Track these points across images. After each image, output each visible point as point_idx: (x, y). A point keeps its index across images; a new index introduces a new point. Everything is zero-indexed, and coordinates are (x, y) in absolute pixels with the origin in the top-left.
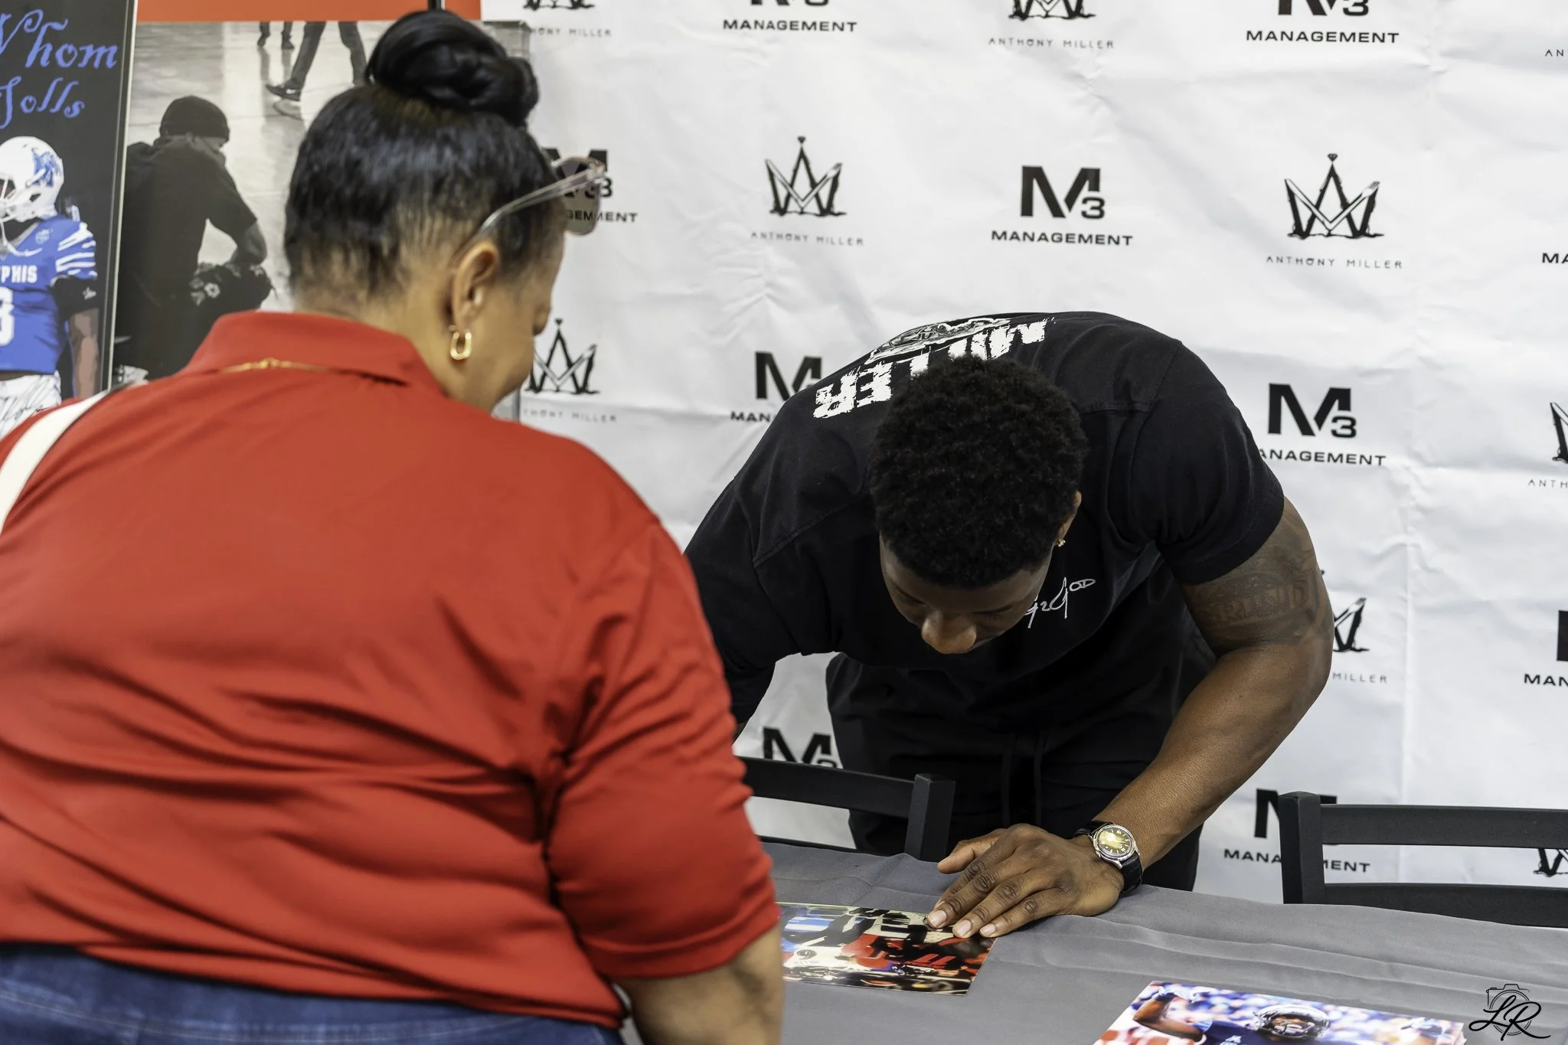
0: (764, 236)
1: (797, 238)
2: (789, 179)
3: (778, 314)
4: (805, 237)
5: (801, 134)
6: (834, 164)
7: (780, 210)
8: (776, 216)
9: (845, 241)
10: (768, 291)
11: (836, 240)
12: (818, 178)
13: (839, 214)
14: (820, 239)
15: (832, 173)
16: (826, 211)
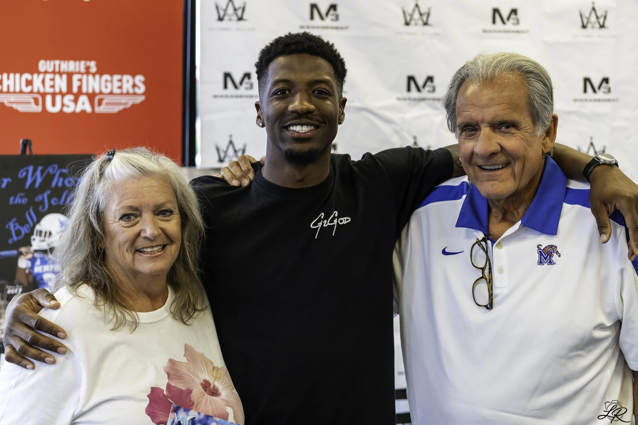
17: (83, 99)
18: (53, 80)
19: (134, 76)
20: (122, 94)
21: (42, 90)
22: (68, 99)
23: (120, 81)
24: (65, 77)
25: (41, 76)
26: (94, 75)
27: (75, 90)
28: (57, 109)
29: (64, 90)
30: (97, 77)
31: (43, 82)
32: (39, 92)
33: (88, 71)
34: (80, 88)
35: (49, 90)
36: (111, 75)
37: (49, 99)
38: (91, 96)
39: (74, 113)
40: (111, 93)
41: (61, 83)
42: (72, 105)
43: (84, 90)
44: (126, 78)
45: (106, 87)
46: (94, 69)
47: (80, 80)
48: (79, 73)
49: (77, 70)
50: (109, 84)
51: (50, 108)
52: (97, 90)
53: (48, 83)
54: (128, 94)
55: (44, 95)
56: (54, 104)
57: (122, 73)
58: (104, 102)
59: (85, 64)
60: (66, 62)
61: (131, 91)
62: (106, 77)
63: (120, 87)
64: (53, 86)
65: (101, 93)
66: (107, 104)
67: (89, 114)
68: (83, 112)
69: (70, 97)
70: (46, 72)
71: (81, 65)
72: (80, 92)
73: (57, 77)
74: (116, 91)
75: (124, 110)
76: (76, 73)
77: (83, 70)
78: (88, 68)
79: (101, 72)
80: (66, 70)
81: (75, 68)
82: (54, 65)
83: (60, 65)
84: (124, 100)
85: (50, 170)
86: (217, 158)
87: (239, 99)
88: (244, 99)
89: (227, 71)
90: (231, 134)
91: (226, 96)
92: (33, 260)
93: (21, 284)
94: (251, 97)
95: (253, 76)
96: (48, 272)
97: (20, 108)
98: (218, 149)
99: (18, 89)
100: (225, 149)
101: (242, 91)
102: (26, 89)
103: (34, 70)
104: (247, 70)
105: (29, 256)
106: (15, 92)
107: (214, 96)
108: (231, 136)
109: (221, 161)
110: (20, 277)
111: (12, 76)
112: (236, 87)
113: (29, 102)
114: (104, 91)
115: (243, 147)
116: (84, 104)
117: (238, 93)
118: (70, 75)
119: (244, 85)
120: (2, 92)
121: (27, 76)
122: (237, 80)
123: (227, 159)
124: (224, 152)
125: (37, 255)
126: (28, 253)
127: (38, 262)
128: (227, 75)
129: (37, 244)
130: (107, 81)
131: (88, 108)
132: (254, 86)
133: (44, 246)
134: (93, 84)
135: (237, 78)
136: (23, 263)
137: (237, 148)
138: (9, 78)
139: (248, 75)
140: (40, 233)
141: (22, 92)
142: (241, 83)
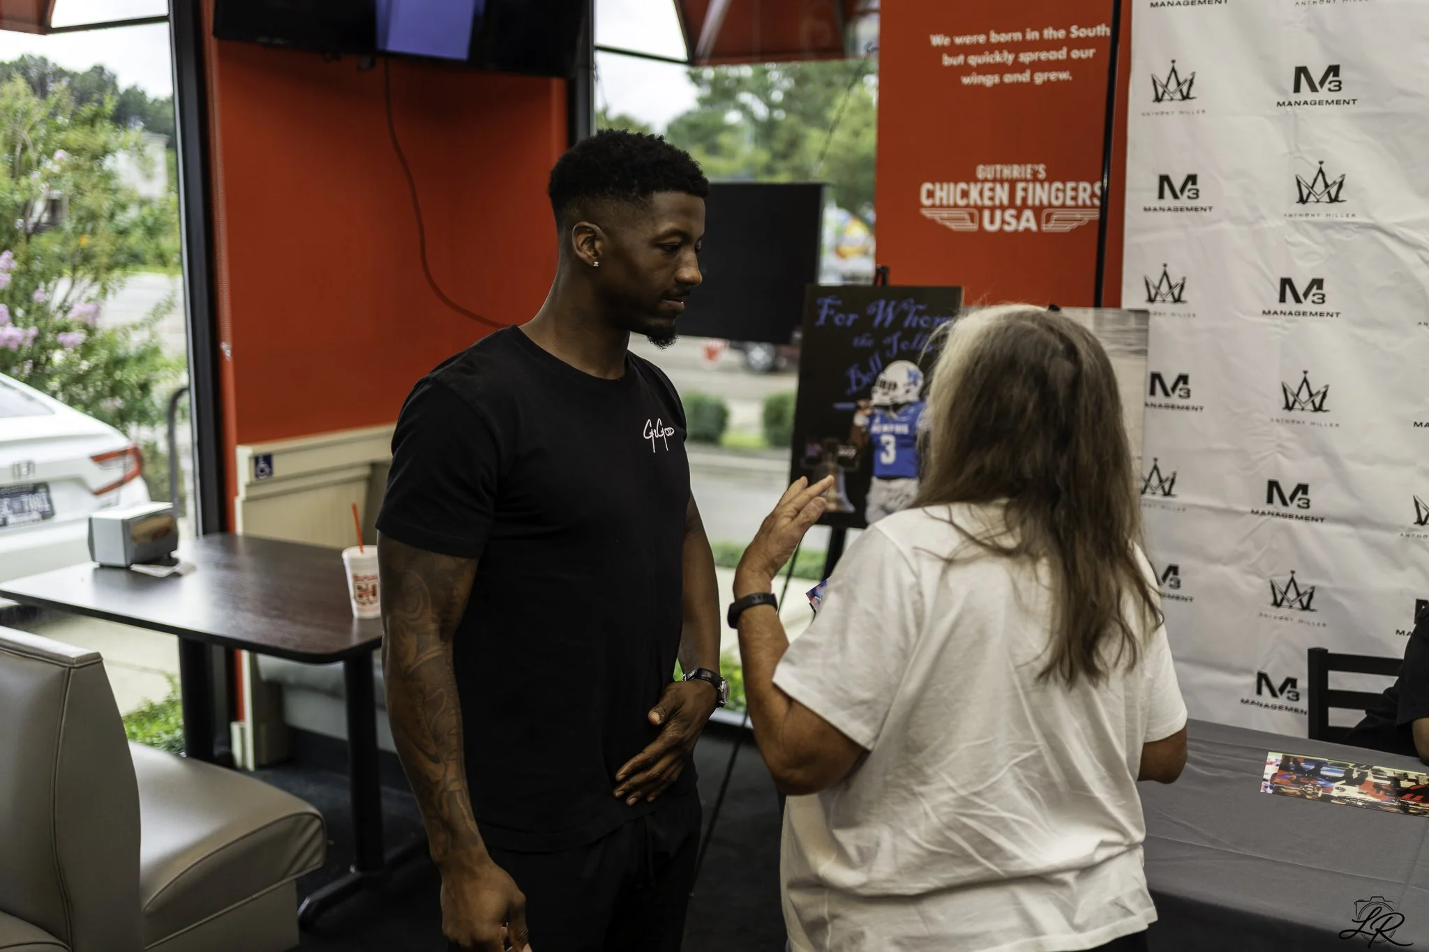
0: (1278, 421)
1: (1298, 422)
2: (1296, 392)
3: (1284, 461)
4: (1303, 423)
5: (1305, 369)
6: (1324, 385)
7: (1289, 407)
8: (1286, 411)
9: (1328, 425)
10: (1279, 449)
11: (1323, 424)
12: (1314, 392)
13: (1326, 411)
14: (1313, 423)
15: (1323, 390)
16: (1318, 409)
17: (1028, 214)
18: (992, 190)
19: (1091, 183)
20: (1077, 207)
21: (979, 202)
22: (1010, 214)
23: (1075, 189)
24: (1006, 186)
25: (979, 185)
26: (1042, 182)
27: (1018, 202)
28: (995, 227)
29: (1006, 202)
30: (1046, 185)
31: (981, 194)
32: (976, 207)
33: (1035, 179)
34: (1024, 199)
35: (987, 202)
36: (1064, 181)
37: (987, 214)
38: (1038, 210)
39: (1016, 232)
40: (1063, 206)
41: (1002, 194)
42: (1013, 221)
43: (1030, 202)
44: (1082, 185)
45: (1057, 198)
46: (1042, 175)
47: (1025, 190)
48: (1026, 180)
49: (1023, 176)
50: (1061, 195)
51: (987, 226)
52: (1045, 202)
53: (987, 194)
54: (1084, 206)
55: (980, 209)
56: (992, 221)
57: (1078, 180)
58: (1055, 217)
59: (1032, 169)
60: (1010, 168)
61: (1088, 202)
62: (1059, 185)
63: (1074, 199)
64: (992, 199)
65: (1050, 206)
66: (1056, 220)
67: (1034, 233)
68: (1027, 230)
69: (1012, 212)
70: (986, 180)
71: (1028, 170)
72: (1025, 205)
73: (998, 186)
74: (1069, 202)
76: (1021, 180)
77: (1029, 176)
78: (1035, 173)
79: (1050, 179)
80: (1010, 177)
81: (1020, 174)
82: (995, 171)
83: (1001, 171)
84: (1078, 214)
85: (905, 306)
86: (1145, 296)
87: (1179, 213)
88: (1185, 213)
89: (1164, 173)
90: (1165, 262)
91: (1162, 209)
92: (871, 417)
93: (855, 445)
94: (1196, 209)
95: (1199, 180)
96: (887, 434)
97: (953, 226)
98: (1147, 284)
99: (952, 202)
100: (1157, 284)
101: (1184, 201)
102: (962, 202)
103: (971, 178)
104: (1192, 172)
105: (868, 412)
106: (948, 206)
107: (1145, 209)
108: (1165, 265)
109: (1151, 300)
110: (855, 437)
111: (945, 186)
112: (1176, 196)
113: (964, 219)
114: (1055, 202)
115: (1180, 282)
116: (1028, 220)
117: (1177, 203)
118: (1013, 183)
119: (1186, 193)
120: (933, 206)
121: (963, 186)
122: (1177, 186)
123: (1159, 298)
124: (1154, 287)
125: (877, 411)
126: (867, 407)
127: (877, 420)
128: (1164, 179)
129: (879, 397)
130: (1058, 190)
131: (1033, 226)
132: (1200, 194)
133: (886, 400)
134: (1041, 194)
135: (1177, 184)
136: (860, 420)
137: (1173, 283)
138: (942, 189)
139: (1192, 179)
140: (883, 384)
141: (956, 206)
142: (1182, 190)
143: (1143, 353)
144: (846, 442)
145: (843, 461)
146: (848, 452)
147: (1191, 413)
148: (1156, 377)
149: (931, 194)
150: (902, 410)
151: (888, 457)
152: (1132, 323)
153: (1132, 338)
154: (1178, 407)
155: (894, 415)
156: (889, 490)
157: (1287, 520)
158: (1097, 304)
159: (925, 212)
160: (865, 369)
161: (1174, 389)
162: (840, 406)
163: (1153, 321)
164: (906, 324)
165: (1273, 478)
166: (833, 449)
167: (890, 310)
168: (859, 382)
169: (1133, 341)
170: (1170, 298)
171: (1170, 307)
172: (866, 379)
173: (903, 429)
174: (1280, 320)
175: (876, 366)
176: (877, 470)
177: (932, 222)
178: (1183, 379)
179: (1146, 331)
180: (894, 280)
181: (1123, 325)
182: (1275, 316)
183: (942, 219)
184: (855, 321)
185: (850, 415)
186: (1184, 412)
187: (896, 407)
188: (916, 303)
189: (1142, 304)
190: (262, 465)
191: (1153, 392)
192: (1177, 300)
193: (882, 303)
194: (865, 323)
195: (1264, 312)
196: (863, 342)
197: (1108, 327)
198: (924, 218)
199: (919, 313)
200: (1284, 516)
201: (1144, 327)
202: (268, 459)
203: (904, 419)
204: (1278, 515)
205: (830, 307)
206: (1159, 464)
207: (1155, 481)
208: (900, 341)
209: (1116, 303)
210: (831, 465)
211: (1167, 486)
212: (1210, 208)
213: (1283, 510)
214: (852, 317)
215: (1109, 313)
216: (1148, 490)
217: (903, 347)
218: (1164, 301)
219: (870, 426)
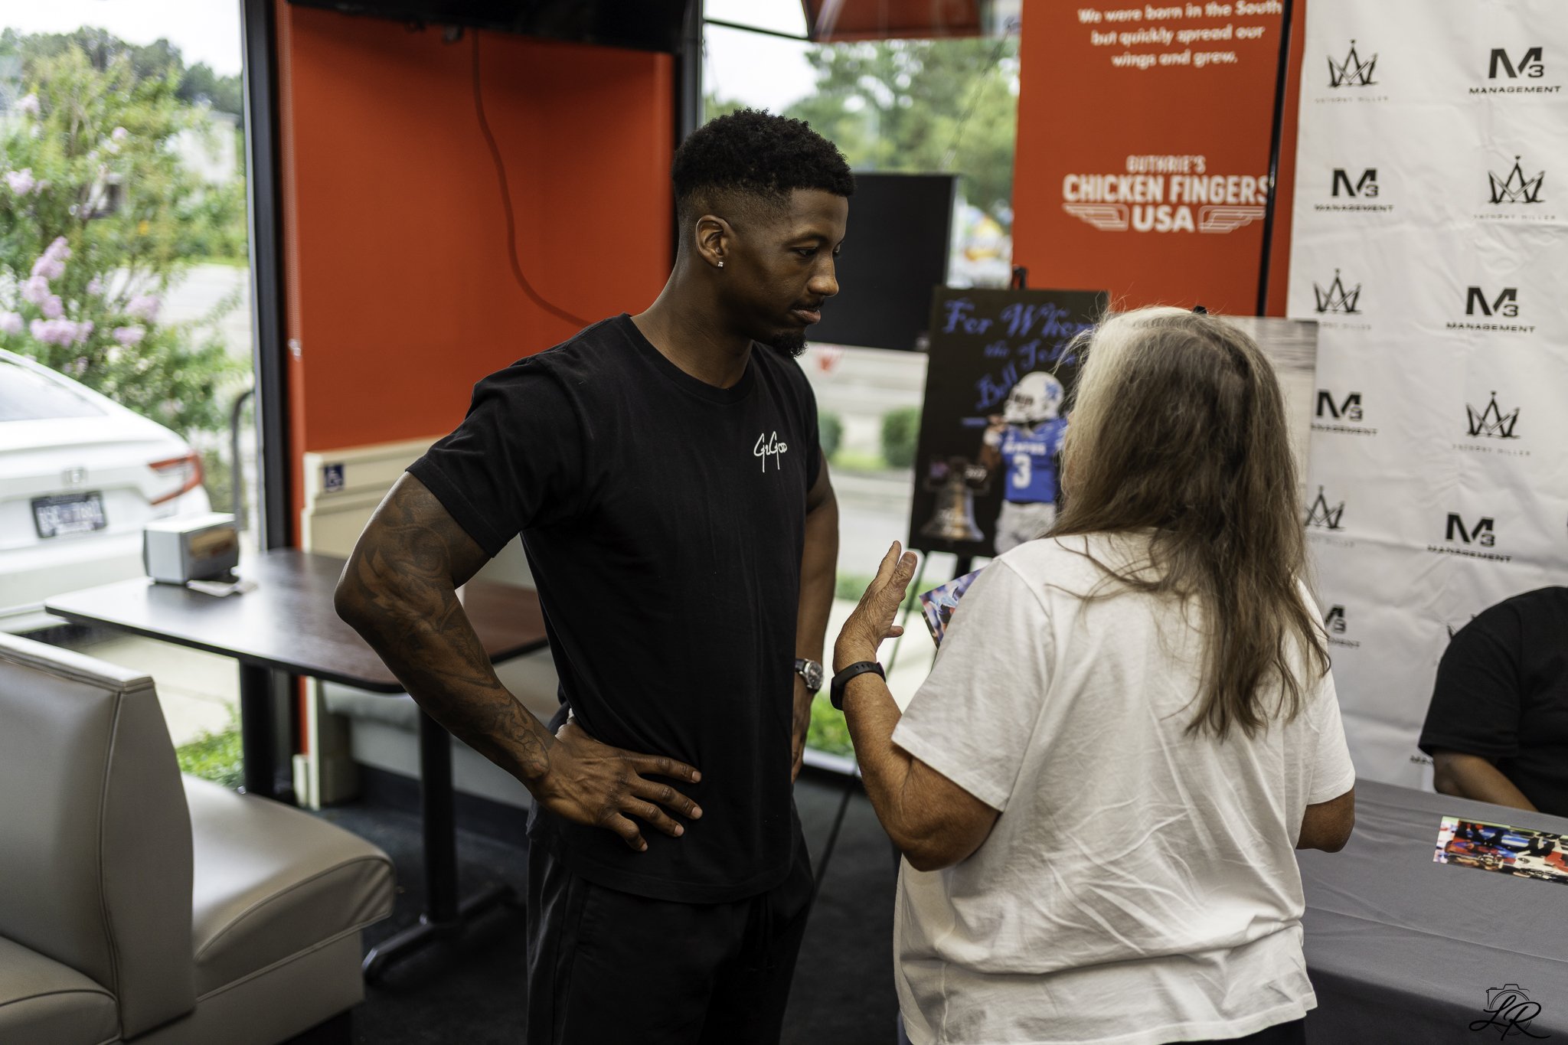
0: (1461, 447)
1: (1484, 449)
2: (1482, 415)
3: (1465, 492)
4: (1490, 449)
5: (1494, 390)
6: (1515, 408)
7: (1473, 432)
8: (1471, 437)
9: (1518, 452)
10: (1461, 479)
11: (1512, 452)
12: (1502, 415)
13: (1515, 437)
14: (1501, 451)
15: (1513, 414)
16: (1507, 435)
17: (1184, 212)
18: (1144, 184)
19: (1257, 178)
20: (1239, 204)
21: (1130, 198)
22: (1163, 212)
23: (1237, 185)
24: (1161, 180)
25: (1130, 179)
26: (1200, 176)
27: (1173, 198)
28: (1147, 226)
29: (1159, 197)
30: (1205, 180)
31: (1132, 188)
32: (1125, 202)
33: (1193, 172)
34: (1180, 196)
35: (1138, 198)
36: (1225, 175)
37: (1137, 211)
38: (1195, 208)
39: (1170, 233)
40: (1224, 203)
41: (1155, 189)
42: (1167, 220)
43: (1186, 198)
44: (1247, 180)
45: (1217, 194)
46: (1201, 167)
47: (1181, 185)
48: (1182, 174)
49: (1180, 169)
50: (1221, 191)
51: (1139, 226)
52: (1204, 198)
53: (1138, 188)
55: (1130, 205)
56: (1143, 219)
57: (1240, 173)
58: (1213, 216)
59: (1190, 162)
60: (1165, 159)
61: (1252, 200)
62: (1218, 179)
63: (1236, 195)
65: (1209, 203)
66: (1216, 218)
67: (1191, 234)
68: (1183, 231)
69: (1166, 209)
70: (1137, 173)
71: (1184, 163)
72: (1180, 202)
73: (1151, 181)
74: (1231, 199)
75: (1241, 228)
76: (1177, 174)
77: (1186, 169)
78: (1193, 166)
79: (1210, 172)
80: (1164, 170)
81: (1176, 167)
82: (1149, 164)
83: (1155, 164)
84: (1240, 213)
85: (1044, 311)
86: (1315, 305)
87: (1355, 213)
88: (1362, 213)
89: (1339, 167)
90: (1337, 267)
91: (1336, 208)
92: (1004, 435)
93: (984, 465)
94: (1375, 209)
95: (1379, 176)
96: (1022, 454)
97: (1100, 224)
98: (1317, 292)
99: (1099, 197)
100: (1327, 290)
101: (1361, 199)
102: (1109, 197)
103: (1121, 170)
104: (1371, 167)
105: (1001, 428)
106: (1095, 202)
107: (1317, 208)
108: (1337, 271)
109: (1321, 309)
110: (985, 457)
111: (1092, 179)
112: (1351, 193)
113: (1111, 215)
114: (1214, 199)
115: (1354, 289)
116: (1184, 219)
117: (1352, 201)
118: (1167, 177)
119: (1364, 190)
120: (1078, 201)
121: (1111, 179)
122: (1354, 181)
123: (1329, 307)
124: (1325, 295)
125: (1011, 429)
126: (1000, 423)
127: (1011, 438)
128: (1339, 174)
129: (1013, 412)
130: (1218, 185)
131: (1189, 225)
132: (1380, 191)
133: (1021, 416)
134: (1199, 189)
135: (1354, 179)
136: (991, 438)
137: (1346, 290)
138: (1088, 182)
139: (1371, 174)
140: (1018, 399)
141: (1103, 202)
142: (1359, 187)
143: (1311, 368)
144: (975, 461)
145: (971, 483)
146: (977, 473)
147: (1363, 437)
148: (1324, 396)
149: (1075, 188)
150: (1038, 428)
151: (1022, 479)
152: (1299, 334)
153: (1299, 352)
154: (1349, 430)
155: (1029, 433)
156: (1022, 516)
157: (1469, 559)
158: (1260, 313)
159: (1070, 209)
160: (998, 381)
161: (1344, 409)
162: (971, 422)
163: (1323, 333)
164: (1046, 331)
165: (1455, 511)
166: (960, 469)
167: (1028, 317)
168: (991, 396)
169: (1299, 355)
170: (1342, 308)
171: (1342, 318)
172: (999, 393)
173: (1040, 449)
174: (1466, 334)
175: (1011, 377)
176: (1010, 494)
177: (1076, 220)
178: (1355, 398)
179: (1314, 344)
180: (1033, 282)
181: (1289, 336)
182: (1461, 329)
183: (1087, 215)
184: (989, 329)
185: (980, 432)
186: (1355, 436)
187: (1032, 424)
188: (1058, 308)
189: (1310, 314)
190: (332, 475)
191: (1320, 412)
192: (1351, 310)
193: (1018, 308)
194: (999, 331)
195: (1449, 326)
196: (996, 351)
197: (1272, 339)
198: (1067, 216)
199: (1061, 320)
200: (1466, 554)
201: (1312, 339)
202: (339, 469)
203: (1041, 437)
204: (1458, 552)
205: (961, 311)
206: (1325, 494)
207: (1319, 512)
208: (1038, 350)
209: (1281, 312)
210: (958, 487)
211: (1333, 518)
212: (1391, 208)
213: (1464, 547)
214: (985, 324)
215: (1273, 324)
216: (1312, 522)
217: (1042, 357)
218: (1335, 311)
219: (1001, 445)
